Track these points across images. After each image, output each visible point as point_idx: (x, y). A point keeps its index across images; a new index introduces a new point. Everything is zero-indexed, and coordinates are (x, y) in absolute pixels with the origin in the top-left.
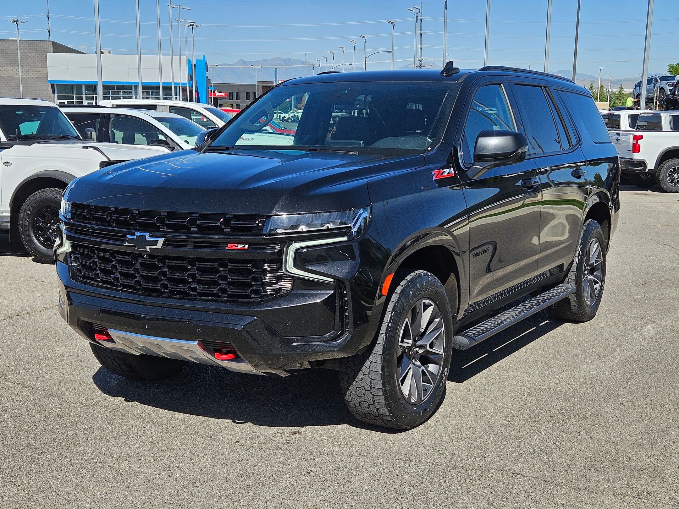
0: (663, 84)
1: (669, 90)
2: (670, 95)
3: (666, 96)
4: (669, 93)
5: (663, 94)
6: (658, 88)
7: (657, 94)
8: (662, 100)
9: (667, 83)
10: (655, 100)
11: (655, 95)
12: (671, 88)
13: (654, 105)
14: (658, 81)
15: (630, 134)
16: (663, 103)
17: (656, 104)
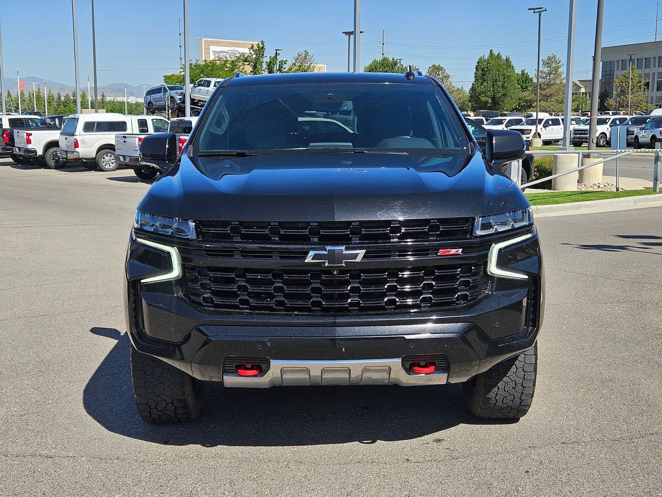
0: (173, 93)
1: (179, 99)
2: (180, 103)
3: (177, 104)
4: (179, 102)
5: (174, 102)
6: (168, 97)
7: (168, 103)
8: (174, 108)
9: (177, 92)
10: (167, 108)
11: (167, 104)
12: (181, 97)
13: (167, 112)
14: (167, 91)
15: (136, 137)
16: (175, 111)
17: (168, 111)
